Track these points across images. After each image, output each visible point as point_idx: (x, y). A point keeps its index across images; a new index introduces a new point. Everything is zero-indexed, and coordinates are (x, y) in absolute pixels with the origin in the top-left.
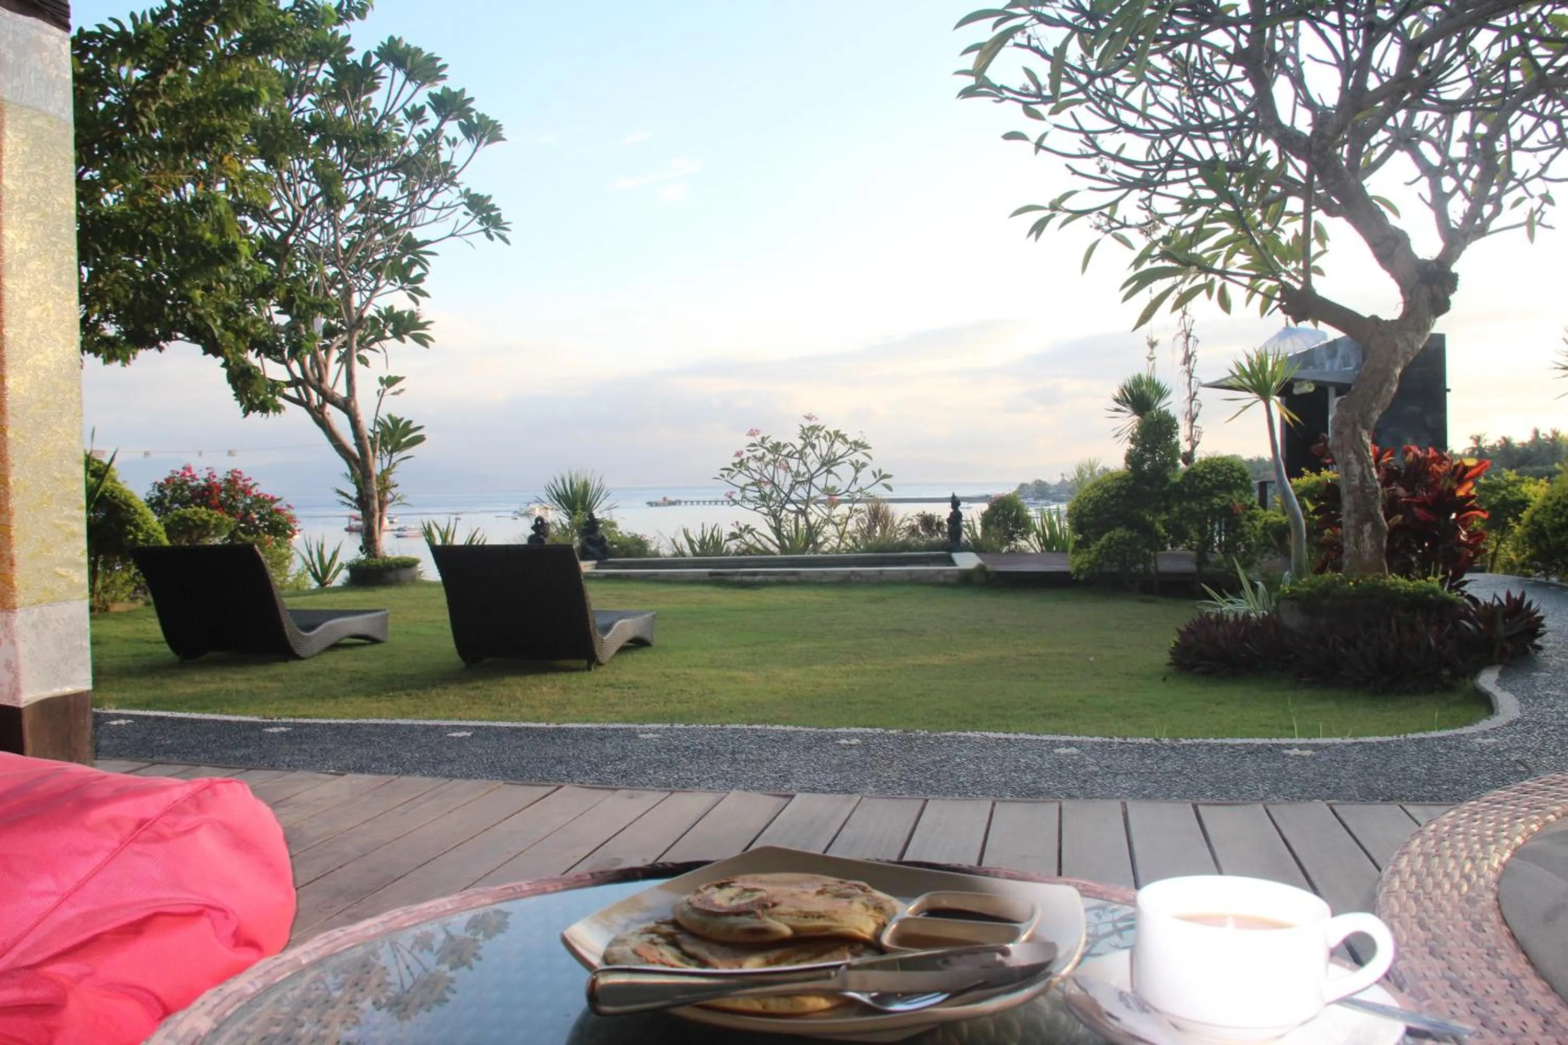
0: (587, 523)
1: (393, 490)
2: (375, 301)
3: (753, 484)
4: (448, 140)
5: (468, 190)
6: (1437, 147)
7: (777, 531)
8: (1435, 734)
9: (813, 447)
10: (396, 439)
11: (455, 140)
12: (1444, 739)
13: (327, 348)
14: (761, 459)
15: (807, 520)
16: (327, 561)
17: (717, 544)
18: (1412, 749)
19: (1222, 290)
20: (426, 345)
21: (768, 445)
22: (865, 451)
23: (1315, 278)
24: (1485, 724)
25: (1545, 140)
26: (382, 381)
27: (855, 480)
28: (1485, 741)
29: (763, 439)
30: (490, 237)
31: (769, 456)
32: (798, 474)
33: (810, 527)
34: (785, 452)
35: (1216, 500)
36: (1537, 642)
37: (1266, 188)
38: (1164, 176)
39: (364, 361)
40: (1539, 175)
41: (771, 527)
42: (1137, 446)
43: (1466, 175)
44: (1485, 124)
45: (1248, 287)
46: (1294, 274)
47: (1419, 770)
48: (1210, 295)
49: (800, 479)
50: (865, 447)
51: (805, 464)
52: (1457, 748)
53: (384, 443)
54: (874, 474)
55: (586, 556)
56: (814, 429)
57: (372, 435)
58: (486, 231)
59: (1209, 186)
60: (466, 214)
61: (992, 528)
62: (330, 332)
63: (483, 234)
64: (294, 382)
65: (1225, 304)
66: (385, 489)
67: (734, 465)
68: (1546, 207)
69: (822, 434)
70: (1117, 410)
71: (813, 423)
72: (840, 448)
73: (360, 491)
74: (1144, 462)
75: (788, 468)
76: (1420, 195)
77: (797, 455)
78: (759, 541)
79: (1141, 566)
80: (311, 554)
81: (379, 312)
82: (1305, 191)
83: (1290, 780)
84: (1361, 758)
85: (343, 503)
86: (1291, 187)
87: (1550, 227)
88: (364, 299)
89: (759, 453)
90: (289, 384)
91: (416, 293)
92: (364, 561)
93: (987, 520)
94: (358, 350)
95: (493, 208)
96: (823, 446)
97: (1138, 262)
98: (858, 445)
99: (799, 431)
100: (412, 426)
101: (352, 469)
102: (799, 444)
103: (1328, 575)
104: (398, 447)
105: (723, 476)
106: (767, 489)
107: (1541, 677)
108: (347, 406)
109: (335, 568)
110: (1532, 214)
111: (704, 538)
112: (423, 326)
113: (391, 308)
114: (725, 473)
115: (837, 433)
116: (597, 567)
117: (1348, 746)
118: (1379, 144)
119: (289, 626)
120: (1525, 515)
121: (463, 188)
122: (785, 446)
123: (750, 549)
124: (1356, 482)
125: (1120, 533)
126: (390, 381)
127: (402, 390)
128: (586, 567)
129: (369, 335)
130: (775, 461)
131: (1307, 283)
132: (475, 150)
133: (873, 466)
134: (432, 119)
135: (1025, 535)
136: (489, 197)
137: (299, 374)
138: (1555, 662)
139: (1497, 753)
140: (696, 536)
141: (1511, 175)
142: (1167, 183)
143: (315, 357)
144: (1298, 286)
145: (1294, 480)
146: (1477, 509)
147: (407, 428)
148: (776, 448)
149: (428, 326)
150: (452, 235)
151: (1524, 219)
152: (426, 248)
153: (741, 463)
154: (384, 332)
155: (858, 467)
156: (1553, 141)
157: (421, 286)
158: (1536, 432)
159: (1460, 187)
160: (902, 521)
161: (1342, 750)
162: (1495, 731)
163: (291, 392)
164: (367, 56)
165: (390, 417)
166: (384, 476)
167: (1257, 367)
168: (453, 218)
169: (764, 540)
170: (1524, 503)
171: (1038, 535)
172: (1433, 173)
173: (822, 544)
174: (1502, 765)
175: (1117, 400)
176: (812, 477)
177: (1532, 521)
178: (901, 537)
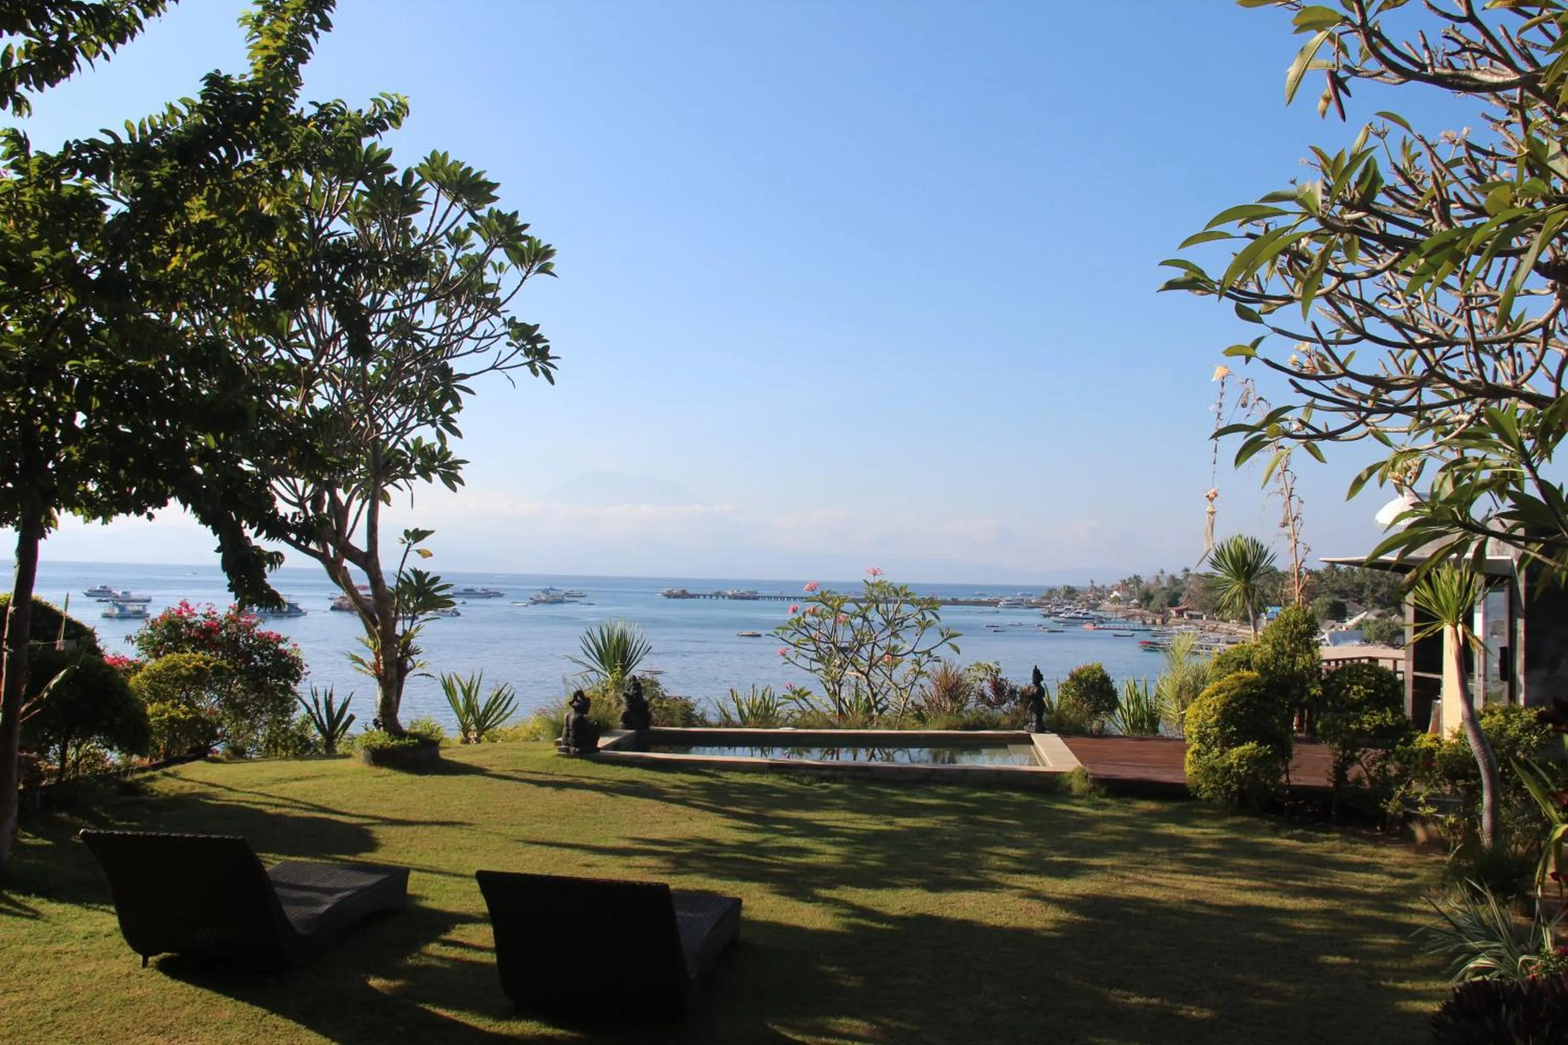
1: (415, 657)
4: (493, 264)
5: (513, 319)
11: (501, 264)
16: (336, 712)
20: (457, 490)
26: (407, 532)
30: (535, 373)
39: (389, 501)
57: (394, 593)
58: (531, 365)
60: (509, 344)
63: (527, 368)
80: (316, 703)
91: (446, 429)
93: (1067, 691)
94: (383, 487)
95: (540, 338)
104: (421, 607)
108: (368, 563)
109: (344, 720)
112: (453, 465)
121: (507, 316)
126: (416, 536)
127: (430, 548)
132: (524, 278)
134: (478, 244)
136: (537, 326)
147: (433, 585)
149: (459, 466)
150: (494, 367)
152: (462, 383)
154: (410, 469)
157: (452, 423)
164: (408, 175)
165: (414, 573)
166: (406, 639)
168: (495, 349)
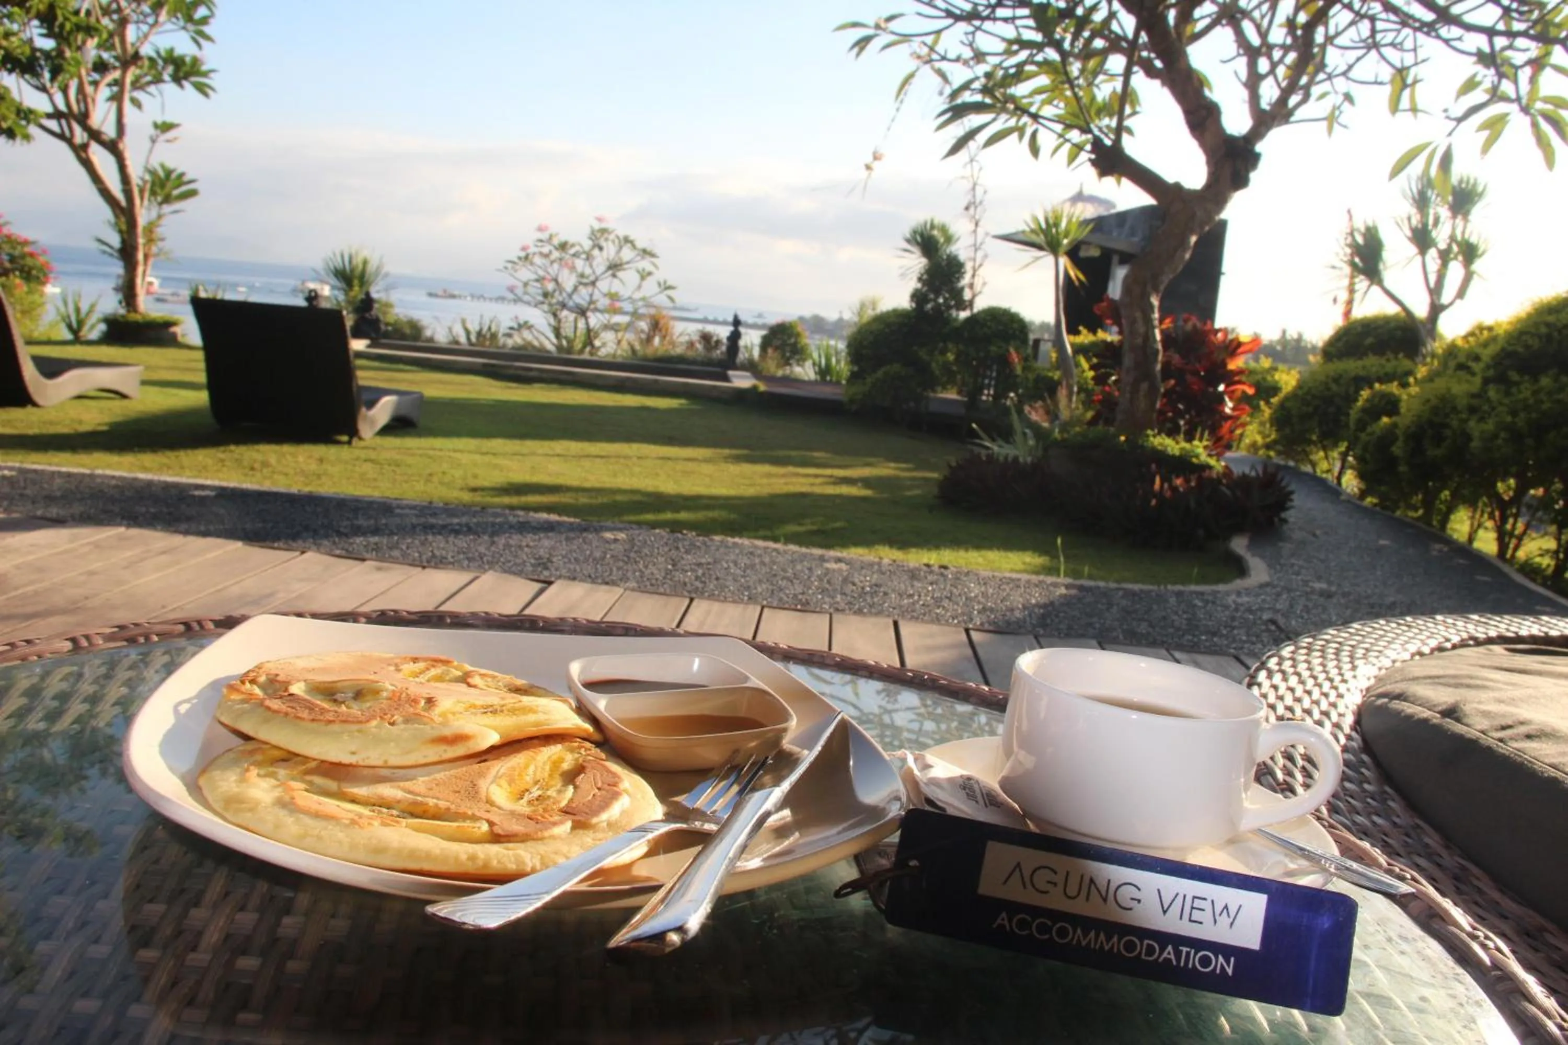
0: (362, 301)
1: (160, 244)
2: (152, 38)
3: (537, 280)
6: (1258, 27)
7: (557, 332)
8: (1193, 588)
9: (601, 248)
10: (167, 190)
12: (1202, 594)
13: (95, 84)
14: (546, 256)
15: (587, 324)
16: (83, 313)
17: (494, 336)
18: (1173, 600)
19: (1034, 135)
20: (206, 95)
21: (556, 242)
22: (653, 260)
23: (1125, 137)
24: (1239, 584)
25: (1357, 39)
26: (156, 126)
27: (639, 287)
28: (1239, 600)
29: (551, 237)
31: (556, 254)
32: (582, 276)
33: (589, 330)
34: (572, 251)
35: (993, 349)
36: (1283, 515)
37: (1089, 41)
38: (993, 12)
39: (137, 103)
40: (1344, 74)
41: (550, 325)
42: (924, 285)
43: (1281, 60)
44: (1306, 12)
45: (1060, 136)
46: (1105, 130)
47: (1180, 621)
48: (1021, 137)
49: (585, 281)
50: (652, 255)
51: (591, 266)
52: (1214, 603)
53: (153, 193)
54: (659, 284)
55: (357, 334)
56: (604, 231)
57: (140, 183)
59: (1038, 29)
61: (770, 351)
62: (101, 67)
64: (57, 115)
65: (1035, 150)
66: (150, 241)
67: (520, 258)
68: (1346, 104)
69: (612, 237)
70: (906, 250)
71: (604, 225)
72: (627, 254)
73: (123, 242)
74: (928, 301)
75: (573, 268)
76: (1236, 73)
77: (584, 256)
78: (537, 339)
79: (912, 404)
80: (66, 304)
81: (158, 53)
82: (1130, 49)
83: (1057, 616)
84: (1124, 602)
85: (104, 252)
86: (1116, 44)
87: (1345, 127)
88: (141, 35)
89: (546, 250)
90: (49, 116)
91: (200, 36)
92: (123, 316)
93: (766, 343)
94: (131, 91)
96: (610, 250)
97: (955, 94)
98: (646, 253)
99: (587, 231)
100: (185, 179)
101: (116, 216)
102: (587, 244)
103: (1100, 427)
104: (167, 200)
105: (506, 268)
106: (550, 286)
107: (1287, 548)
108: (113, 147)
109: (91, 321)
110: (1334, 108)
111: (481, 330)
112: (205, 74)
113: (171, 50)
114: (509, 265)
115: (627, 240)
116: (369, 346)
117: (1112, 590)
118: (1202, 18)
119: (29, 371)
120: (1275, 400)
122: (573, 246)
123: (527, 346)
124: (1139, 341)
125: (895, 368)
126: (165, 127)
127: (175, 139)
128: (358, 345)
129: (146, 75)
130: (561, 259)
131: (1117, 141)
133: (659, 276)
135: (801, 361)
137: (62, 107)
138: (1298, 535)
139: (1250, 611)
140: (474, 327)
141: (1321, 66)
142: (995, 19)
143: (81, 90)
144: (1108, 142)
145: (1072, 338)
146: (1244, 383)
147: (181, 180)
148: (563, 246)
149: (212, 75)
151: (1325, 114)
153: (526, 257)
154: (161, 74)
155: (644, 275)
156: (1364, 41)
157: (207, 29)
158: (1284, 332)
159: (1272, 71)
160: (681, 335)
161: (1105, 594)
162: (1248, 591)
163: (53, 125)
165: (162, 166)
166: (150, 229)
167: (1051, 221)
169: (542, 339)
170: (1274, 389)
171: (814, 364)
172: (1251, 54)
173: (599, 348)
174: (1255, 623)
175: (908, 241)
176: (597, 279)
177: (1282, 405)
178: (679, 350)
